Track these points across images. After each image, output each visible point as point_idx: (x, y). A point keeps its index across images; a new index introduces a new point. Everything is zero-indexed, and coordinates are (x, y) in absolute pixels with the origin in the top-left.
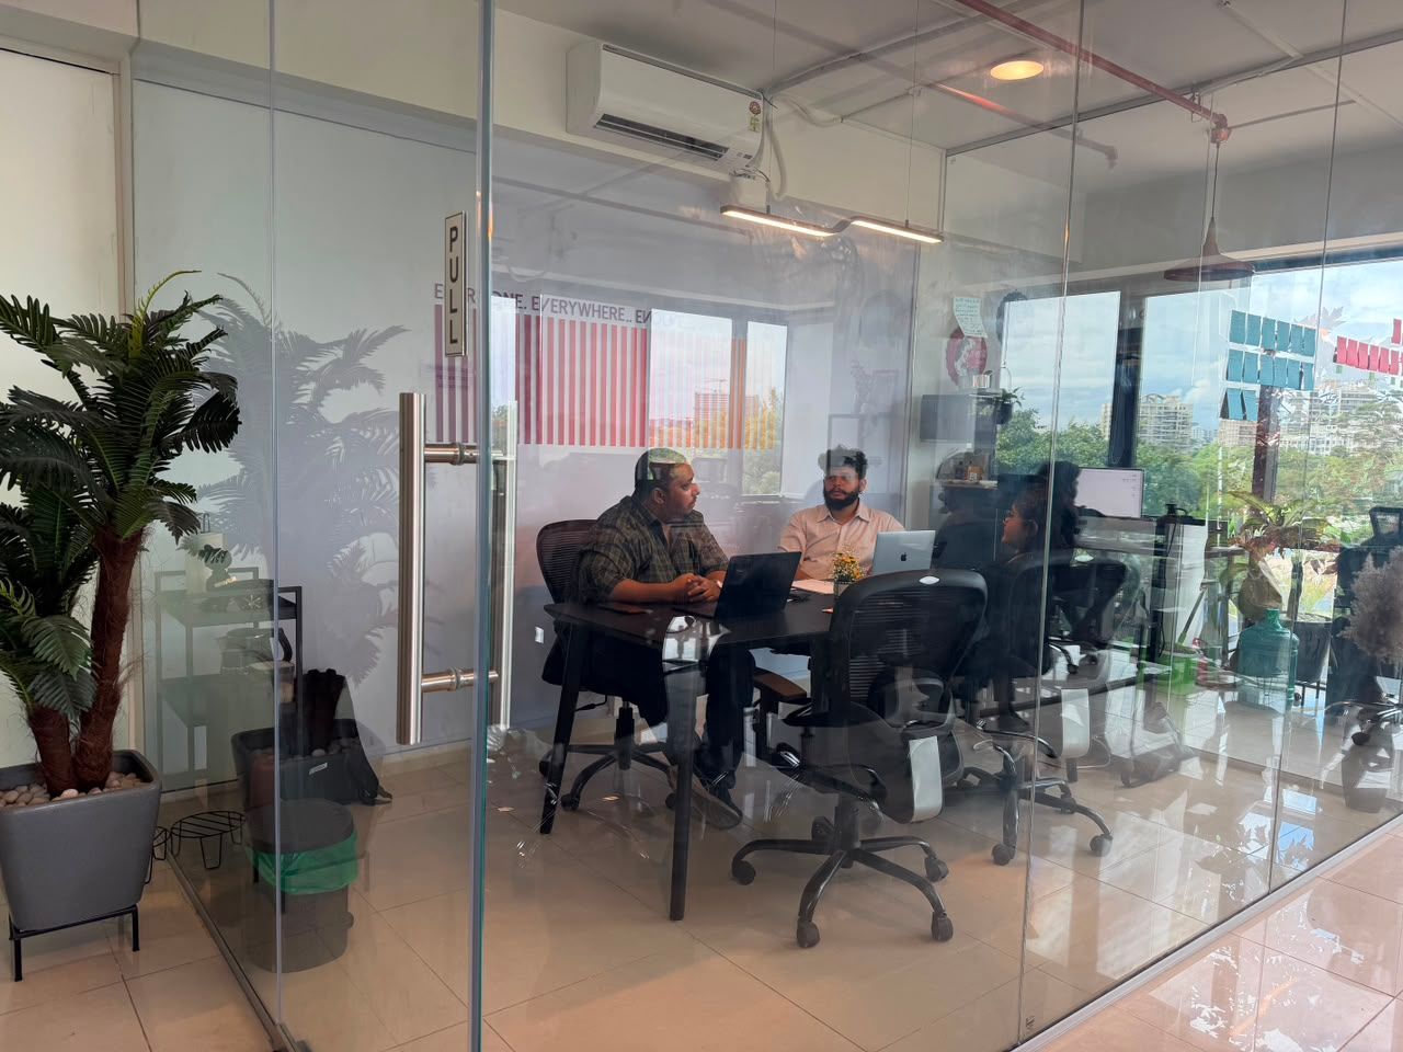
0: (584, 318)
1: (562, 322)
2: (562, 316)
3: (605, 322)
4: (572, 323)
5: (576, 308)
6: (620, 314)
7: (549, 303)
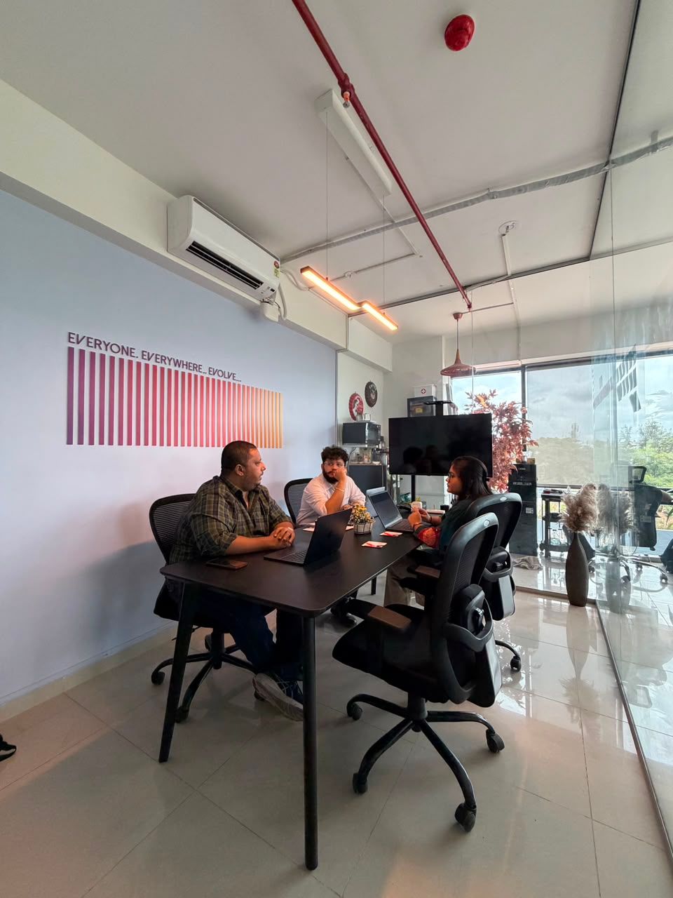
0: (177, 368)
1: (162, 369)
2: (163, 365)
3: (190, 372)
4: (170, 371)
5: (172, 361)
6: (199, 368)
7: (154, 356)
